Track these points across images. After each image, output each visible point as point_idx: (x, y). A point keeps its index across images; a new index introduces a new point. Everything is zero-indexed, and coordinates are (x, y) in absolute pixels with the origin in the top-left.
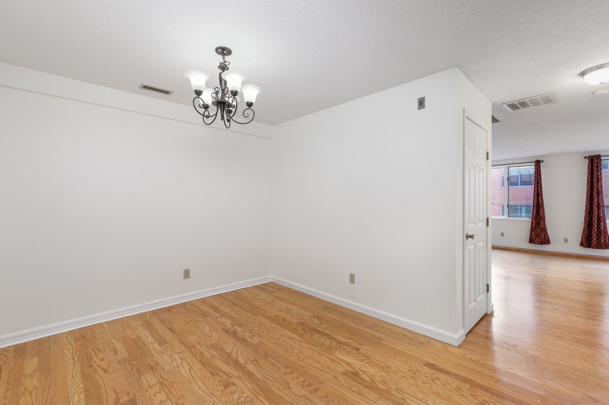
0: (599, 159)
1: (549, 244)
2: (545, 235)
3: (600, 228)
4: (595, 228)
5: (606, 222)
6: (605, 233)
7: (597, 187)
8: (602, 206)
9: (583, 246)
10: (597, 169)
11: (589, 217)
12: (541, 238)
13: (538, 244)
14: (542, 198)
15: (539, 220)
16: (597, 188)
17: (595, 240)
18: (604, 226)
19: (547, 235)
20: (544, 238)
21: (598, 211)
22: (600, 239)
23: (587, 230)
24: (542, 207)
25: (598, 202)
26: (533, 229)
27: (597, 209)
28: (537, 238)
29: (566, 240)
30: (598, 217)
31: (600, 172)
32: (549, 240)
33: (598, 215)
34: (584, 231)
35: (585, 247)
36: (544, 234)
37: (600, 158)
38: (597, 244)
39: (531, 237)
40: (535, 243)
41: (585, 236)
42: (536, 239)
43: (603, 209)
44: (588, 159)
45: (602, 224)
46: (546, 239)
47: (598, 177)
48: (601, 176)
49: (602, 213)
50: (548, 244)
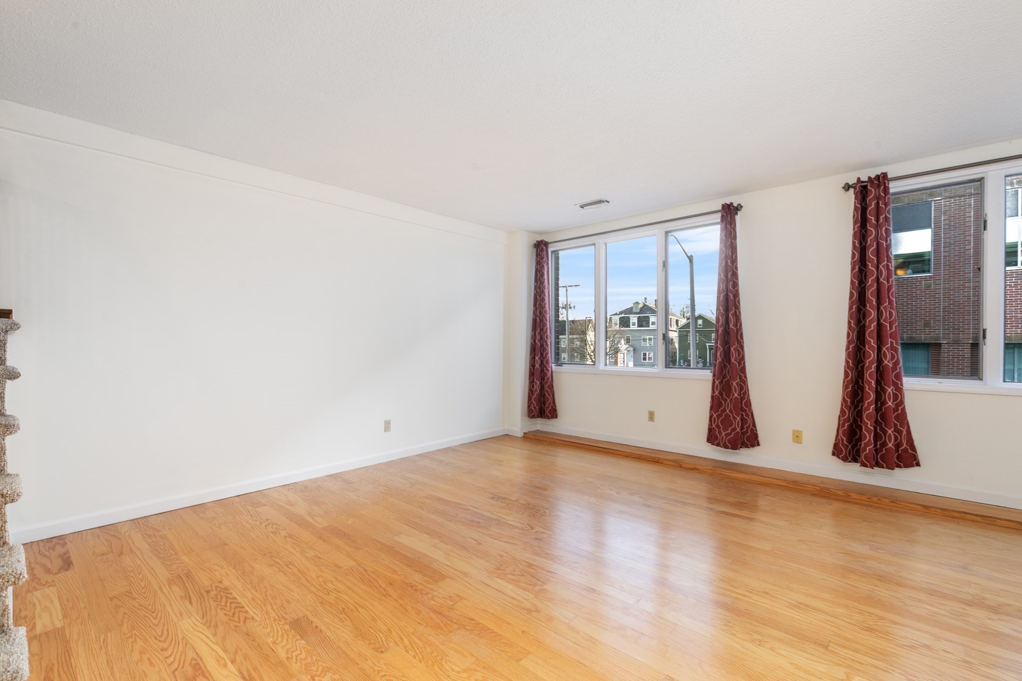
0: (882, 187)
1: (757, 448)
2: (743, 421)
3: (884, 403)
4: (870, 404)
5: (902, 385)
6: (897, 418)
7: (878, 275)
8: (890, 334)
9: (839, 458)
10: (877, 220)
11: (857, 368)
12: (733, 430)
13: (726, 447)
14: (736, 312)
15: (730, 377)
16: (878, 279)
17: (870, 439)
18: (896, 397)
19: (749, 421)
20: (742, 428)
21: (879, 349)
22: (885, 436)
23: (850, 408)
24: (737, 339)
25: (879, 320)
26: (716, 404)
27: (878, 345)
28: (725, 430)
29: (797, 437)
30: (878, 368)
31: (886, 229)
32: (756, 436)
33: (880, 361)
34: (842, 412)
35: (845, 459)
36: (742, 419)
37: (885, 183)
38: (877, 451)
39: (711, 425)
40: (718, 445)
41: (843, 426)
42: (720, 433)
43: (892, 343)
44: (855, 188)
45: (889, 390)
46: (747, 432)
47: (878, 244)
48: (886, 241)
49: (889, 356)
50: (753, 446)
